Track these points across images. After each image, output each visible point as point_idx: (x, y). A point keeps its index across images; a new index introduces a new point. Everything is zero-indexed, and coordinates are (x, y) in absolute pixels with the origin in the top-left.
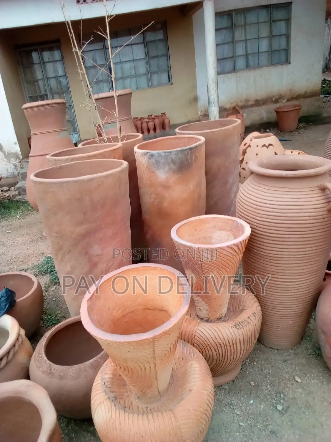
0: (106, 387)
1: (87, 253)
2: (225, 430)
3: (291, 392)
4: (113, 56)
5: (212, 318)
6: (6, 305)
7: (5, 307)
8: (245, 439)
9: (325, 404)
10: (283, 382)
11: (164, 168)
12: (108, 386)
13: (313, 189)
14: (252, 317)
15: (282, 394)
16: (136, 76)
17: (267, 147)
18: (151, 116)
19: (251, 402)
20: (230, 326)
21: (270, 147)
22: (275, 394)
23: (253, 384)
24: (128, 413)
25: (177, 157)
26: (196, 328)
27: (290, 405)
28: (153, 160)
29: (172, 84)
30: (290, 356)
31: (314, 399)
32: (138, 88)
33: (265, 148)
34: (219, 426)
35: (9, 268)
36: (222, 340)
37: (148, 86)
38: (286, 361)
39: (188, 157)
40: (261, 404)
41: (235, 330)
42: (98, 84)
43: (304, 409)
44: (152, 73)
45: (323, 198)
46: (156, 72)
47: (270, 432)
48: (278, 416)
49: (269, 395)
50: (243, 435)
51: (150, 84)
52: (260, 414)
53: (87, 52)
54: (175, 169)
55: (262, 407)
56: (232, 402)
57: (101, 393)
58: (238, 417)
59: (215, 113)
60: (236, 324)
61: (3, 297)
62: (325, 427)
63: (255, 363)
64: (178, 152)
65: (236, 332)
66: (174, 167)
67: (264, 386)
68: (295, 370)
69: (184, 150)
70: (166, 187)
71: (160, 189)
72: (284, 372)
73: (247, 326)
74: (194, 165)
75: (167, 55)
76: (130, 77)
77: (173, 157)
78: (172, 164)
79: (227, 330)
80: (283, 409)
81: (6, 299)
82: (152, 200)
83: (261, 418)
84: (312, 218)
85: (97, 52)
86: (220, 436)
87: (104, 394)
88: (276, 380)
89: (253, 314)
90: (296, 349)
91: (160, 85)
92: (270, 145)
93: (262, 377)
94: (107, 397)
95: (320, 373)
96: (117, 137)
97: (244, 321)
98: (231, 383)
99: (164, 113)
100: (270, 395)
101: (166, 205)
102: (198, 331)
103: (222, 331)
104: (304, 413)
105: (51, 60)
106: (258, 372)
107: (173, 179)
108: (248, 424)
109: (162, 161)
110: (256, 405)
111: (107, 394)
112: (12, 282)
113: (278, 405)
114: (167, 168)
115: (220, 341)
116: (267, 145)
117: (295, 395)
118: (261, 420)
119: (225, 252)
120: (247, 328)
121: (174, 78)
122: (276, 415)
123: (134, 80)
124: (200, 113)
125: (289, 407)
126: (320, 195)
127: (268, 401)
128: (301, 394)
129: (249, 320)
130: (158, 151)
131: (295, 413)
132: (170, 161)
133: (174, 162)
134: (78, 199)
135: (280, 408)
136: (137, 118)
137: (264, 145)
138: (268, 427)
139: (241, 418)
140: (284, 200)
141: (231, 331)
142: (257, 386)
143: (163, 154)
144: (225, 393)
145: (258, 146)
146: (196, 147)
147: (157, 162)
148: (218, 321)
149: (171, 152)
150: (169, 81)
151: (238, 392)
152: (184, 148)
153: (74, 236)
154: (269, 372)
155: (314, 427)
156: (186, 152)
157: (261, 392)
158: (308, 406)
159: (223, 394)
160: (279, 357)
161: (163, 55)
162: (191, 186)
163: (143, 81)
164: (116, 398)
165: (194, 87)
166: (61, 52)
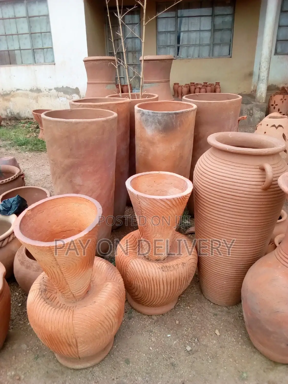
0: (43, 281)
1: (71, 181)
2: (136, 348)
3: (206, 340)
4: (146, 24)
5: (152, 258)
6: (16, 207)
7: (15, 208)
8: (148, 361)
9: (231, 360)
10: (204, 330)
11: (152, 126)
12: (45, 281)
13: (253, 167)
14: (181, 265)
15: (196, 339)
16: (200, 45)
17: (277, 128)
18: (206, 83)
19: (169, 336)
20: (157, 267)
21: (279, 128)
22: (191, 337)
23: (177, 322)
24: (46, 302)
25: (163, 118)
26: (131, 261)
27: (199, 350)
28: (144, 117)
29: (231, 57)
30: (222, 312)
31: (223, 352)
32: (200, 57)
33: (274, 128)
34: (133, 344)
35: (50, 185)
36: (147, 276)
37: (209, 55)
38: (216, 315)
39: (173, 120)
40: (175, 340)
41: (160, 271)
42: (166, 48)
43: (210, 357)
44: (214, 45)
45: (260, 176)
46: (219, 44)
47: (170, 363)
48: (184, 354)
49: (186, 335)
50: (148, 357)
51: (211, 55)
52: (170, 347)
53: (161, 19)
54: (160, 129)
55: (175, 342)
56: (153, 330)
57: (38, 283)
58: (152, 342)
59: (263, 89)
60: (163, 267)
61: (15, 201)
62: (219, 377)
63: (189, 308)
64: (163, 115)
65: (160, 273)
66: (160, 128)
67: (186, 327)
68: (220, 324)
69: (170, 114)
70: (152, 143)
71: (146, 144)
72: (209, 323)
73: (172, 271)
74: (179, 128)
75: (231, 30)
76: (195, 45)
77: (160, 118)
78: (158, 124)
79: (153, 269)
80: (191, 350)
81: (16, 203)
82: (141, 151)
83: (169, 350)
84: (246, 193)
85: (169, 19)
86: (131, 351)
87: (39, 285)
88: (199, 327)
89: (183, 263)
90: (231, 308)
91: (220, 56)
92: (280, 126)
93: (189, 320)
94: (39, 287)
95: (241, 334)
96: (139, 95)
97: (171, 266)
98: (160, 316)
99: (219, 83)
100: (188, 336)
101: (150, 158)
102: (131, 263)
103: (149, 268)
104: (207, 360)
105: (131, 22)
106: (187, 315)
107: (158, 137)
108: (157, 351)
109: (150, 120)
110: (171, 339)
111: (40, 285)
112: (37, 194)
113: (188, 346)
114: (153, 126)
115: (146, 277)
116: (277, 126)
117: (208, 344)
118: (169, 352)
119: (158, 204)
120: (172, 273)
121: (234, 52)
122: (183, 353)
123: (197, 48)
124: (252, 88)
125: (197, 351)
126: (259, 173)
127: (182, 339)
128: (215, 344)
129: (176, 267)
130: (148, 111)
131: (200, 358)
132: (156, 121)
133: (160, 123)
134: (67, 137)
135: (189, 348)
136: (194, 83)
137: (274, 126)
138: (171, 359)
139: (154, 344)
140: (223, 171)
141: (157, 271)
142: (180, 326)
143: (151, 114)
144: (152, 322)
145: (267, 125)
146: (182, 113)
147: (147, 120)
148: (156, 262)
149: (158, 113)
150: (229, 54)
151: (162, 325)
152: (170, 112)
153: (63, 166)
154: (196, 318)
155: (210, 374)
156: (171, 116)
157: (180, 331)
158: (214, 357)
159: (149, 322)
160: (211, 310)
161: (228, 29)
162: (174, 146)
163: (205, 51)
164: (45, 290)
165: (252, 63)
166: (140, 16)
